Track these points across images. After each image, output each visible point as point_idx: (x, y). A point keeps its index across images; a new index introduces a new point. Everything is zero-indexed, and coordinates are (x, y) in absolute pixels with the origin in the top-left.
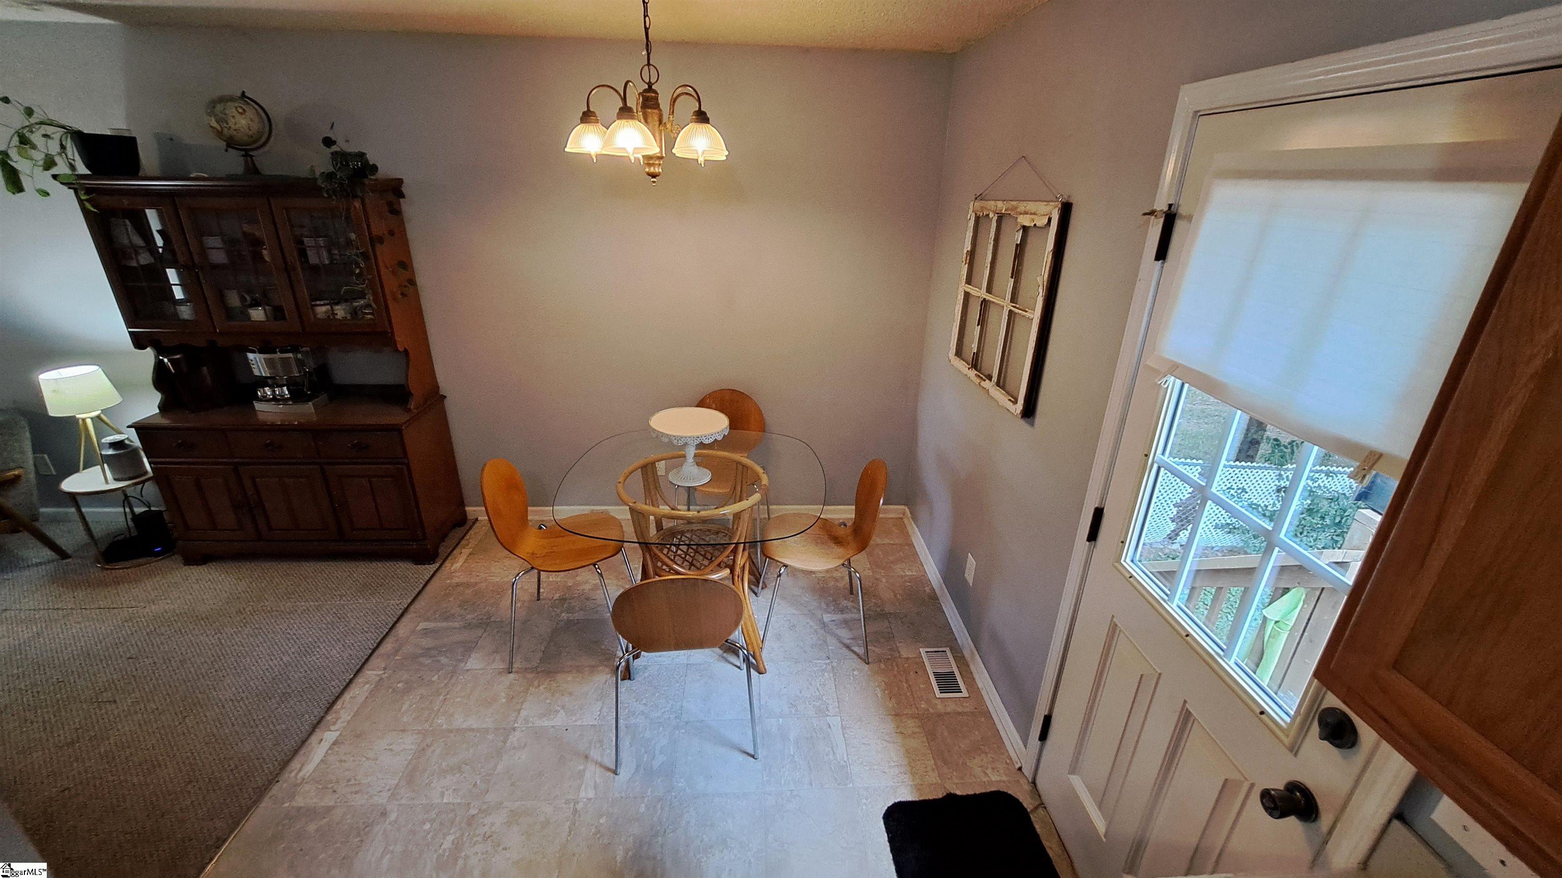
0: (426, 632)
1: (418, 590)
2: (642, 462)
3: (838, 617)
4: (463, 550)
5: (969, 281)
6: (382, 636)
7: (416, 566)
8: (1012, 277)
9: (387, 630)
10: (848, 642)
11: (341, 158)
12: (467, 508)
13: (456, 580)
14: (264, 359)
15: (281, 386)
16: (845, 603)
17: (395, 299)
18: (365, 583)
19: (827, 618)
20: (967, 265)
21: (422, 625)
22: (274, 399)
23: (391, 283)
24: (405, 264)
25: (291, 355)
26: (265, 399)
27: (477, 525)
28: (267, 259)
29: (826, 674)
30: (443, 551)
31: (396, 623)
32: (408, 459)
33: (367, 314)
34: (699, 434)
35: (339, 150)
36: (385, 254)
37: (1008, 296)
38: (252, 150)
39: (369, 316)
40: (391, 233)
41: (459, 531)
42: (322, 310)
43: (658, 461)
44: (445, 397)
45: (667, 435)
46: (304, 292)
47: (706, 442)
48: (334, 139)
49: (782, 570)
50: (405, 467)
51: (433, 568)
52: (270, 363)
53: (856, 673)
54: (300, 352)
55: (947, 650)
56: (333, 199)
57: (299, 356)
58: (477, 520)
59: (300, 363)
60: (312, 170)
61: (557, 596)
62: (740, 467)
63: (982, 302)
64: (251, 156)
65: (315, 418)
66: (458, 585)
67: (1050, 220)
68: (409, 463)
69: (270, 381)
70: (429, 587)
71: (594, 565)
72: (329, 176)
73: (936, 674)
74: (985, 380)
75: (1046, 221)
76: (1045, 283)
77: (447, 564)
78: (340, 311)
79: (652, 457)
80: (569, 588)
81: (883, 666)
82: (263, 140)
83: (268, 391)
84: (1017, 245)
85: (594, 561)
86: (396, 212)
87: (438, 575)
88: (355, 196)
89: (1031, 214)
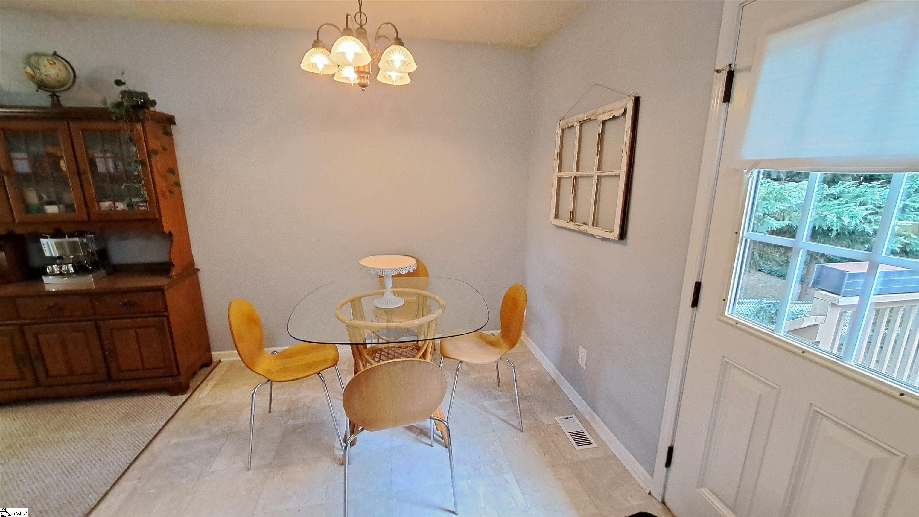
0: (177, 446)
1: (172, 414)
2: (350, 297)
3: (494, 402)
4: (209, 383)
5: (560, 170)
6: (139, 452)
7: (171, 397)
8: (597, 155)
9: (143, 448)
10: (505, 418)
11: (129, 94)
12: (213, 353)
13: (203, 404)
14: (56, 243)
15: (67, 264)
16: (496, 393)
17: (164, 195)
18: (127, 413)
19: (486, 403)
20: (558, 161)
21: (174, 441)
22: (61, 274)
23: (161, 185)
24: (173, 171)
25: (77, 239)
26: (53, 274)
27: (220, 364)
28: (64, 169)
29: (495, 443)
30: (193, 385)
31: (151, 441)
32: (168, 313)
33: (142, 206)
34: (398, 267)
35: (128, 90)
36: (158, 162)
37: (596, 167)
38: (57, 92)
39: (143, 208)
40: (164, 149)
41: (205, 371)
42: (106, 205)
43: (363, 297)
44: (199, 270)
45: (374, 268)
46: (92, 191)
47: (403, 273)
48: (123, 81)
49: (460, 366)
50: (165, 319)
51: (183, 398)
52: (59, 246)
53: (515, 439)
54: (85, 237)
55: (573, 416)
56: (120, 123)
57: (85, 240)
58: (220, 361)
59: (85, 246)
60: (105, 102)
61: (284, 408)
62: (421, 298)
63: (574, 178)
64: (57, 96)
65: (94, 287)
66: (204, 408)
67: (625, 111)
68: (169, 315)
69: (58, 261)
70: (179, 413)
71: (319, 374)
72: (119, 105)
73: (571, 434)
74: (583, 226)
75: (622, 111)
76: (627, 149)
77: (197, 393)
78: (121, 206)
79: (357, 295)
80: (293, 402)
81: (533, 432)
82: (68, 86)
83: (56, 269)
84: (599, 134)
85: (317, 371)
86: (168, 134)
87: (189, 401)
88: (138, 120)
89: (609, 112)
